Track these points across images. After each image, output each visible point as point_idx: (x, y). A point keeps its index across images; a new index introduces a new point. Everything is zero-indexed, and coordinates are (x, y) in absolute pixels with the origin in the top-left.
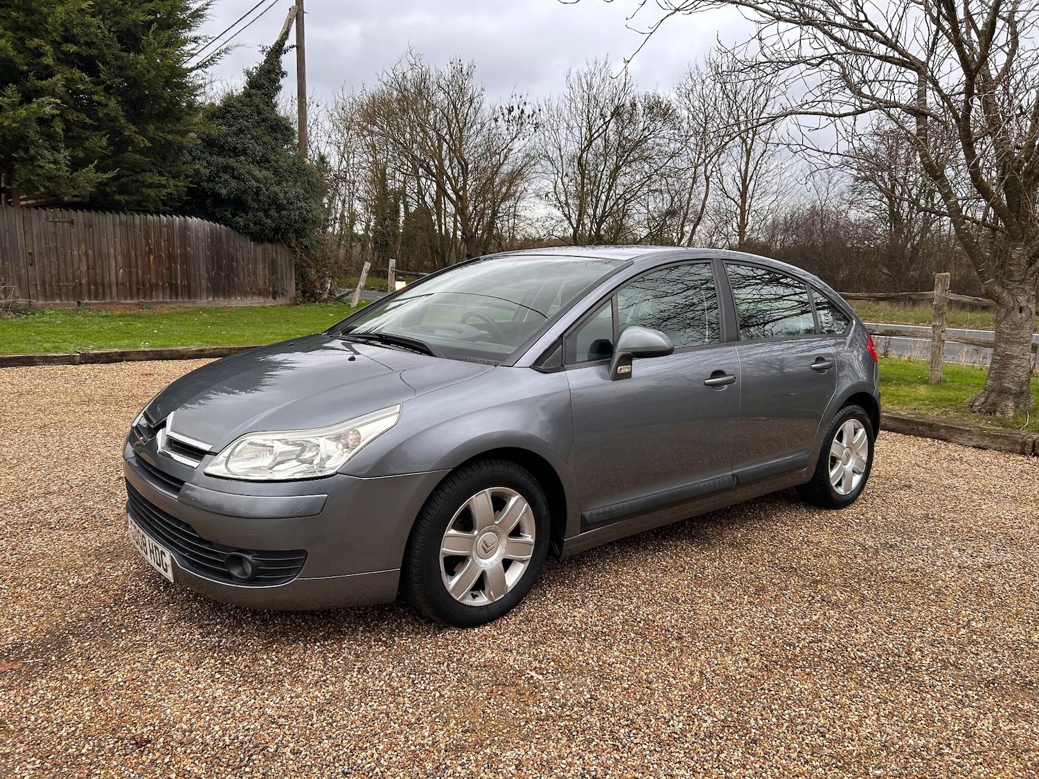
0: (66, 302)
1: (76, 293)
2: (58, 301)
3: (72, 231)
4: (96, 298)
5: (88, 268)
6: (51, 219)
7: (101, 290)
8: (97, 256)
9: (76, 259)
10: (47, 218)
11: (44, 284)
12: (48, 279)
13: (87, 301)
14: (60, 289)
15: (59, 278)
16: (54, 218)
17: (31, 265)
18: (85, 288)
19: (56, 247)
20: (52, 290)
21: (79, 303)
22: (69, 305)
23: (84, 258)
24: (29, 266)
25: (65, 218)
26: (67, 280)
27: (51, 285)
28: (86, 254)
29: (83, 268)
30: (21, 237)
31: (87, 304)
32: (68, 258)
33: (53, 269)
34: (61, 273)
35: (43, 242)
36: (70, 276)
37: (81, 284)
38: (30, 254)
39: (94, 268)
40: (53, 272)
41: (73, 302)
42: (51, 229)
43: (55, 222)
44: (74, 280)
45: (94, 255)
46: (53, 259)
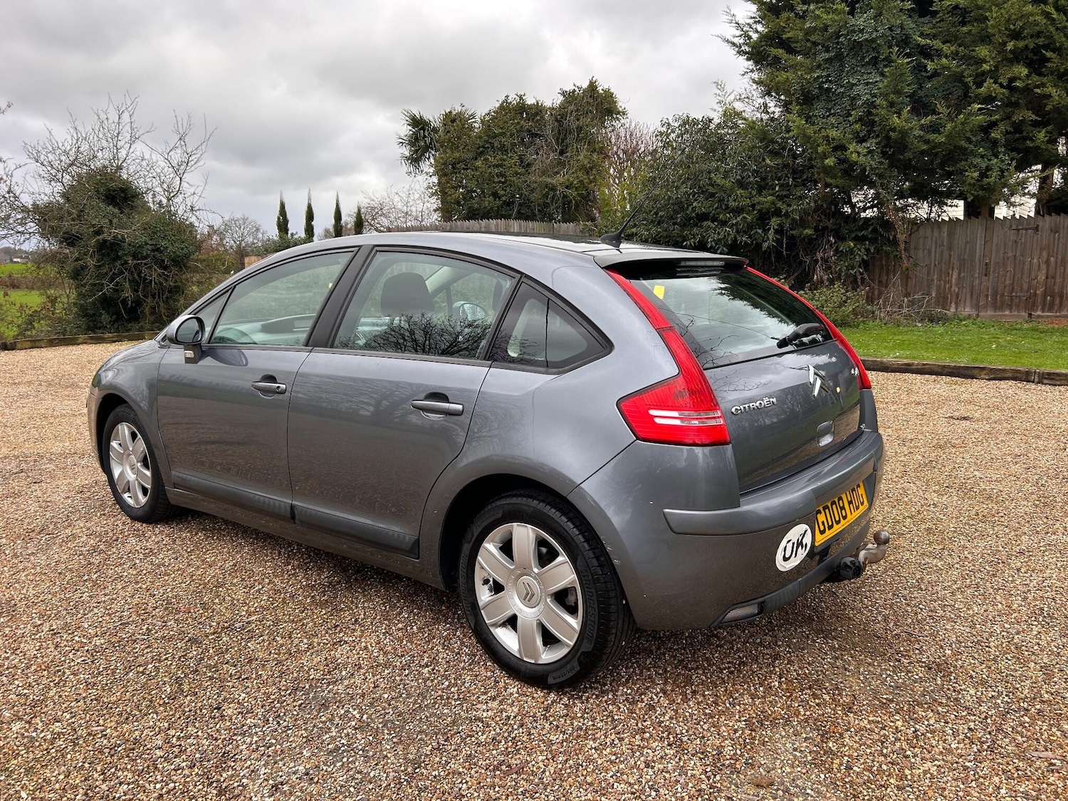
0: (1016, 313)
1: (1029, 305)
2: (1007, 313)
3: (1035, 238)
4: (1050, 310)
5: (1047, 278)
6: (1014, 227)
7: (1057, 302)
8: (1059, 263)
9: (1035, 267)
10: (1011, 226)
11: (995, 295)
12: (1001, 288)
13: (1039, 313)
14: (1012, 300)
15: (1013, 288)
16: (1018, 226)
17: (986, 275)
18: (1039, 300)
19: (1015, 256)
20: (1001, 301)
21: (1030, 315)
22: (1019, 317)
23: (1043, 266)
24: (984, 278)
25: (1030, 224)
26: (1021, 291)
27: (1003, 295)
28: (1048, 262)
29: (1042, 277)
30: (980, 249)
31: (1039, 316)
32: (1026, 267)
33: (1008, 278)
34: (1015, 284)
35: (1002, 252)
36: (1025, 286)
37: (1035, 294)
38: (986, 264)
39: (1054, 277)
40: (1008, 282)
41: (1023, 314)
42: (1013, 237)
43: (1018, 230)
44: (1029, 289)
45: (1056, 262)
46: (1010, 268)
